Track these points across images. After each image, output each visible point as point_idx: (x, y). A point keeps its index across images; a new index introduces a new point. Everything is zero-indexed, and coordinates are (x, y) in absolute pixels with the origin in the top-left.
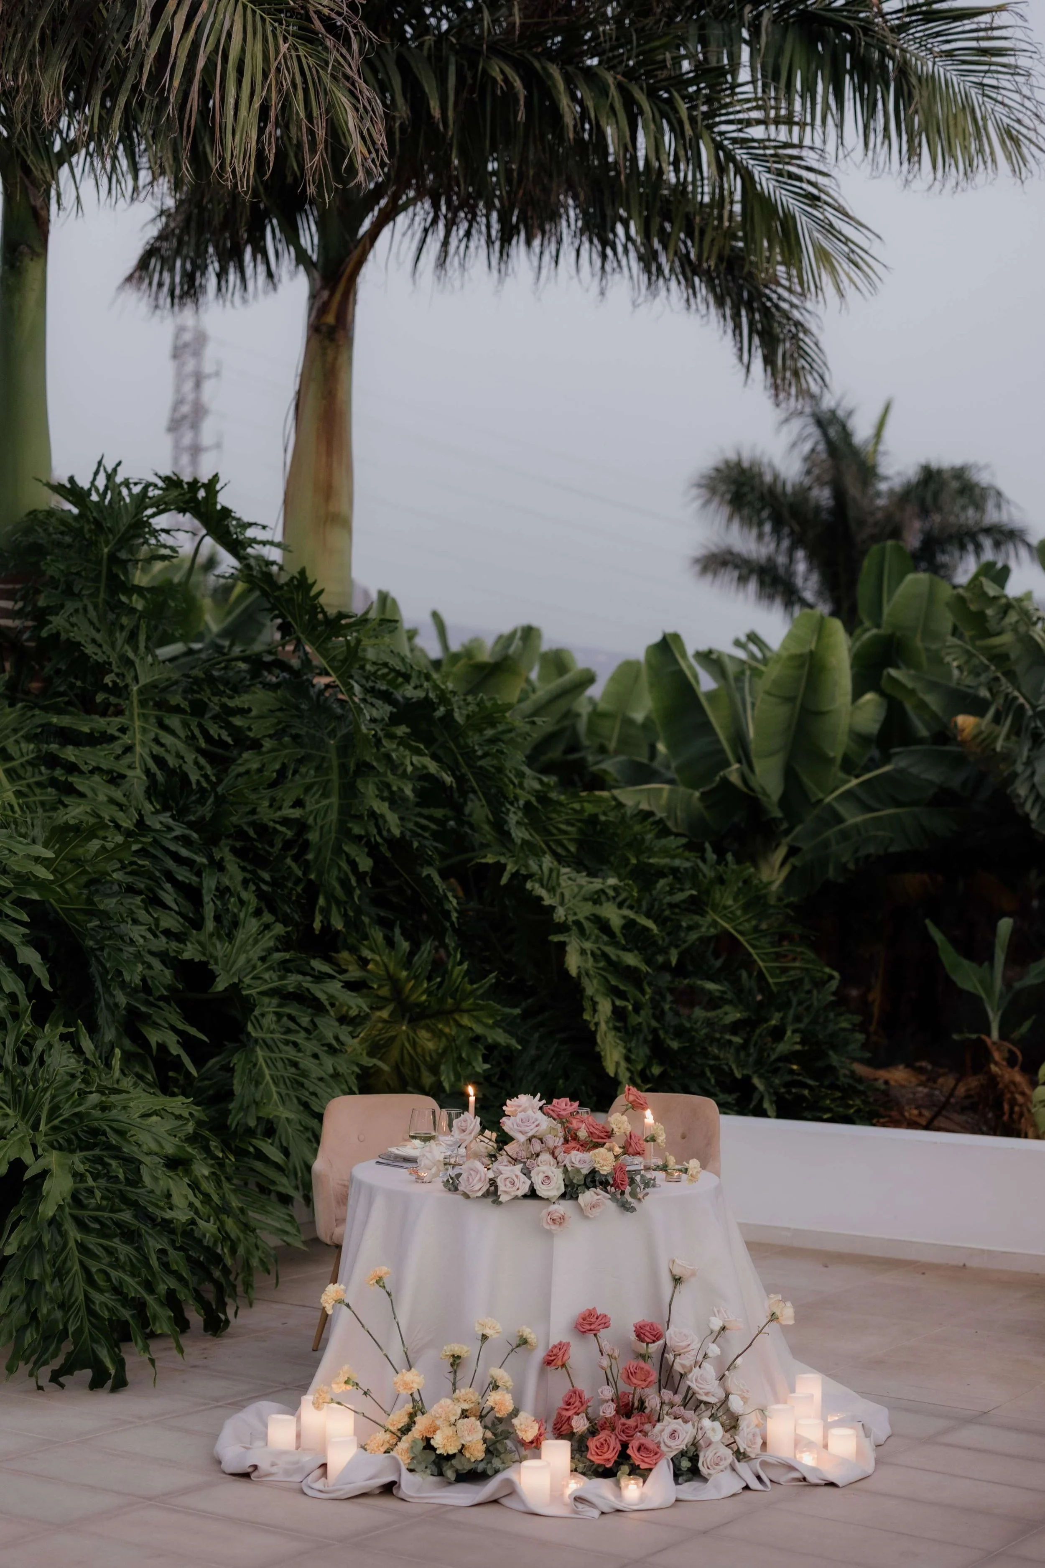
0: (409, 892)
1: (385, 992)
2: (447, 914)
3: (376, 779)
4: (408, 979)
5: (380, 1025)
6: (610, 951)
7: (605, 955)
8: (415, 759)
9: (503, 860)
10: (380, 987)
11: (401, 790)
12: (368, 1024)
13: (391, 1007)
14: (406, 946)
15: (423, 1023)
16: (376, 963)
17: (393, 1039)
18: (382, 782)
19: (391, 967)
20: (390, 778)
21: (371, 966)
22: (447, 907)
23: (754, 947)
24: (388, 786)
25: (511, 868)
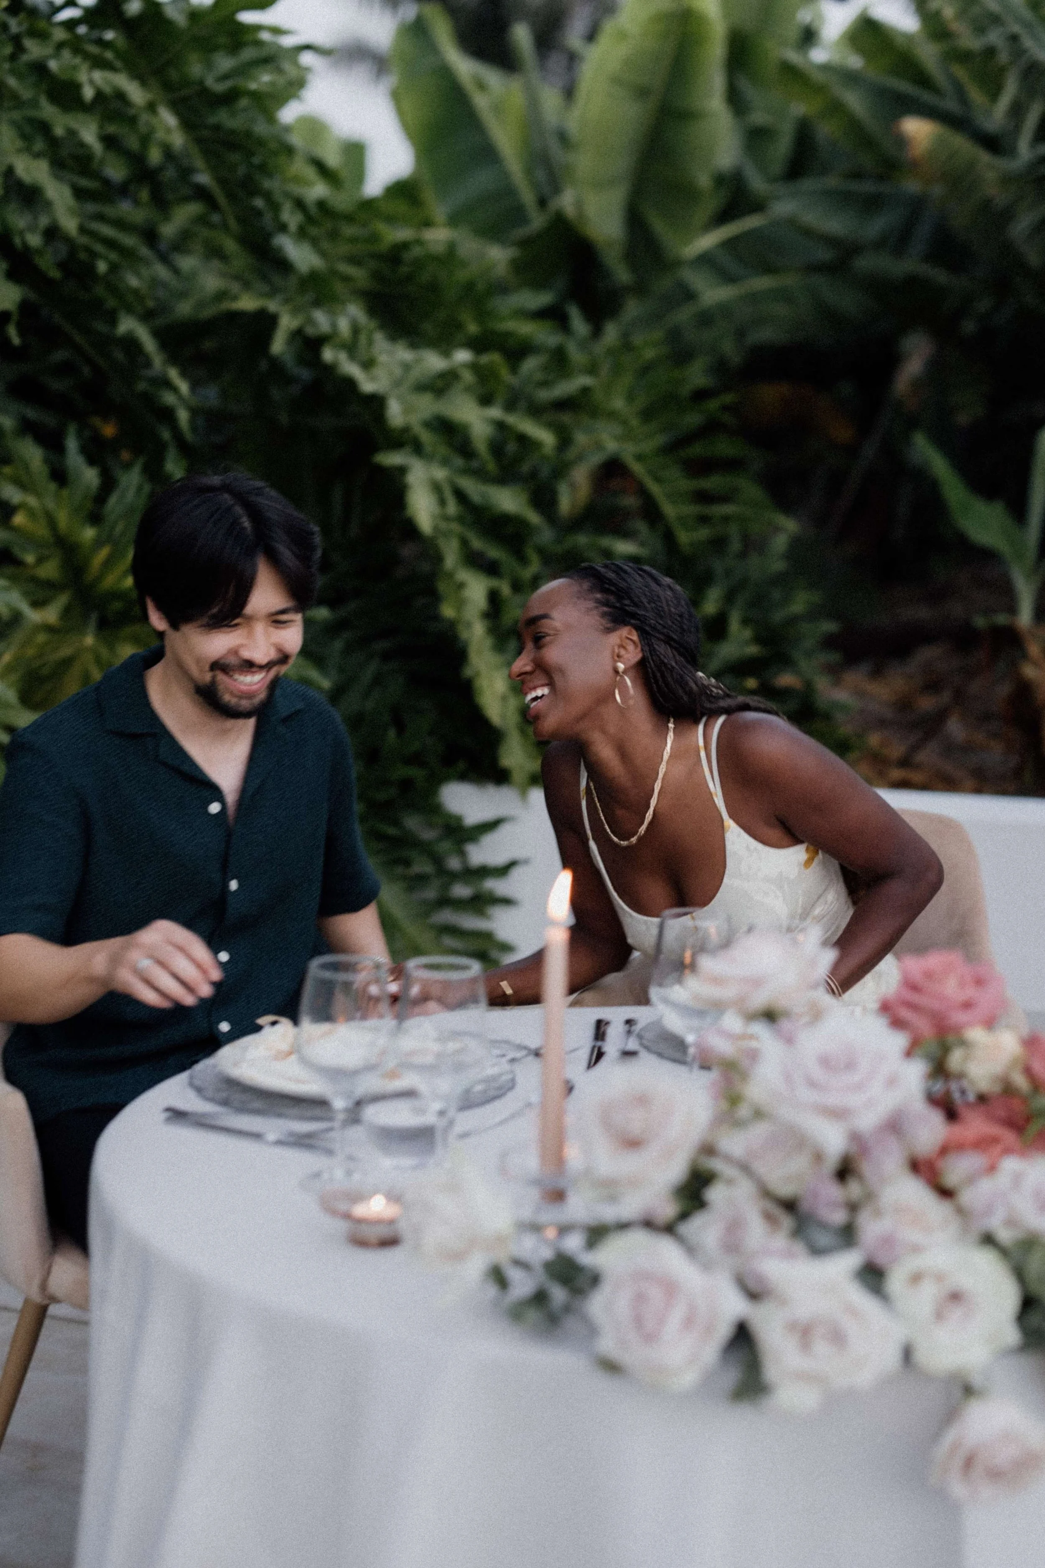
0: (86, 371)
1: (50, 570)
2: (167, 415)
3: (16, 115)
4: (98, 543)
5: (41, 638)
6: (469, 485)
7: (461, 496)
8: (98, 76)
9: (272, 306)
10: (40, 560)
11: (72, 133)
12: (18, 637)
13: (62, 600)
14: (90, 476)
15: (128, 630)
16: (31, 513)
17: (67, 663)
18: (31, 121)
19: (63, 518)
20: (48, 111)
21: (19, 519)
22: (169, 399)
23: (658, 480)
24: (44, 128)
25: (287, 323)
